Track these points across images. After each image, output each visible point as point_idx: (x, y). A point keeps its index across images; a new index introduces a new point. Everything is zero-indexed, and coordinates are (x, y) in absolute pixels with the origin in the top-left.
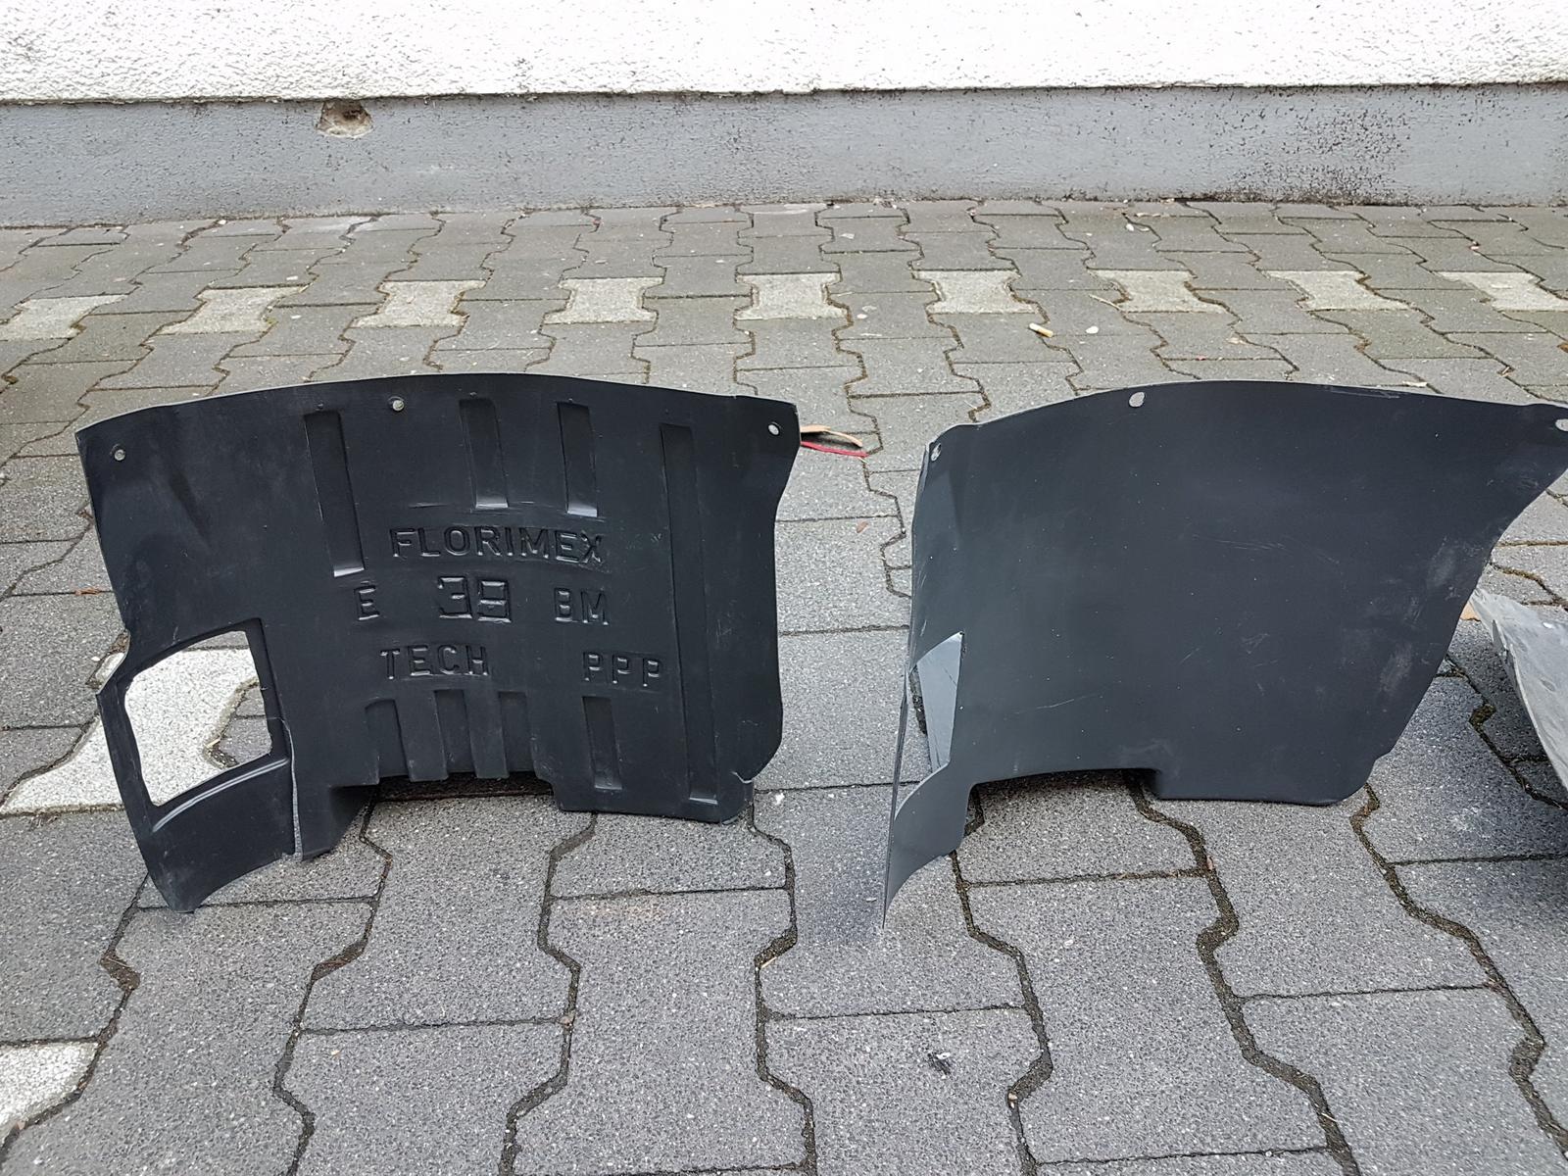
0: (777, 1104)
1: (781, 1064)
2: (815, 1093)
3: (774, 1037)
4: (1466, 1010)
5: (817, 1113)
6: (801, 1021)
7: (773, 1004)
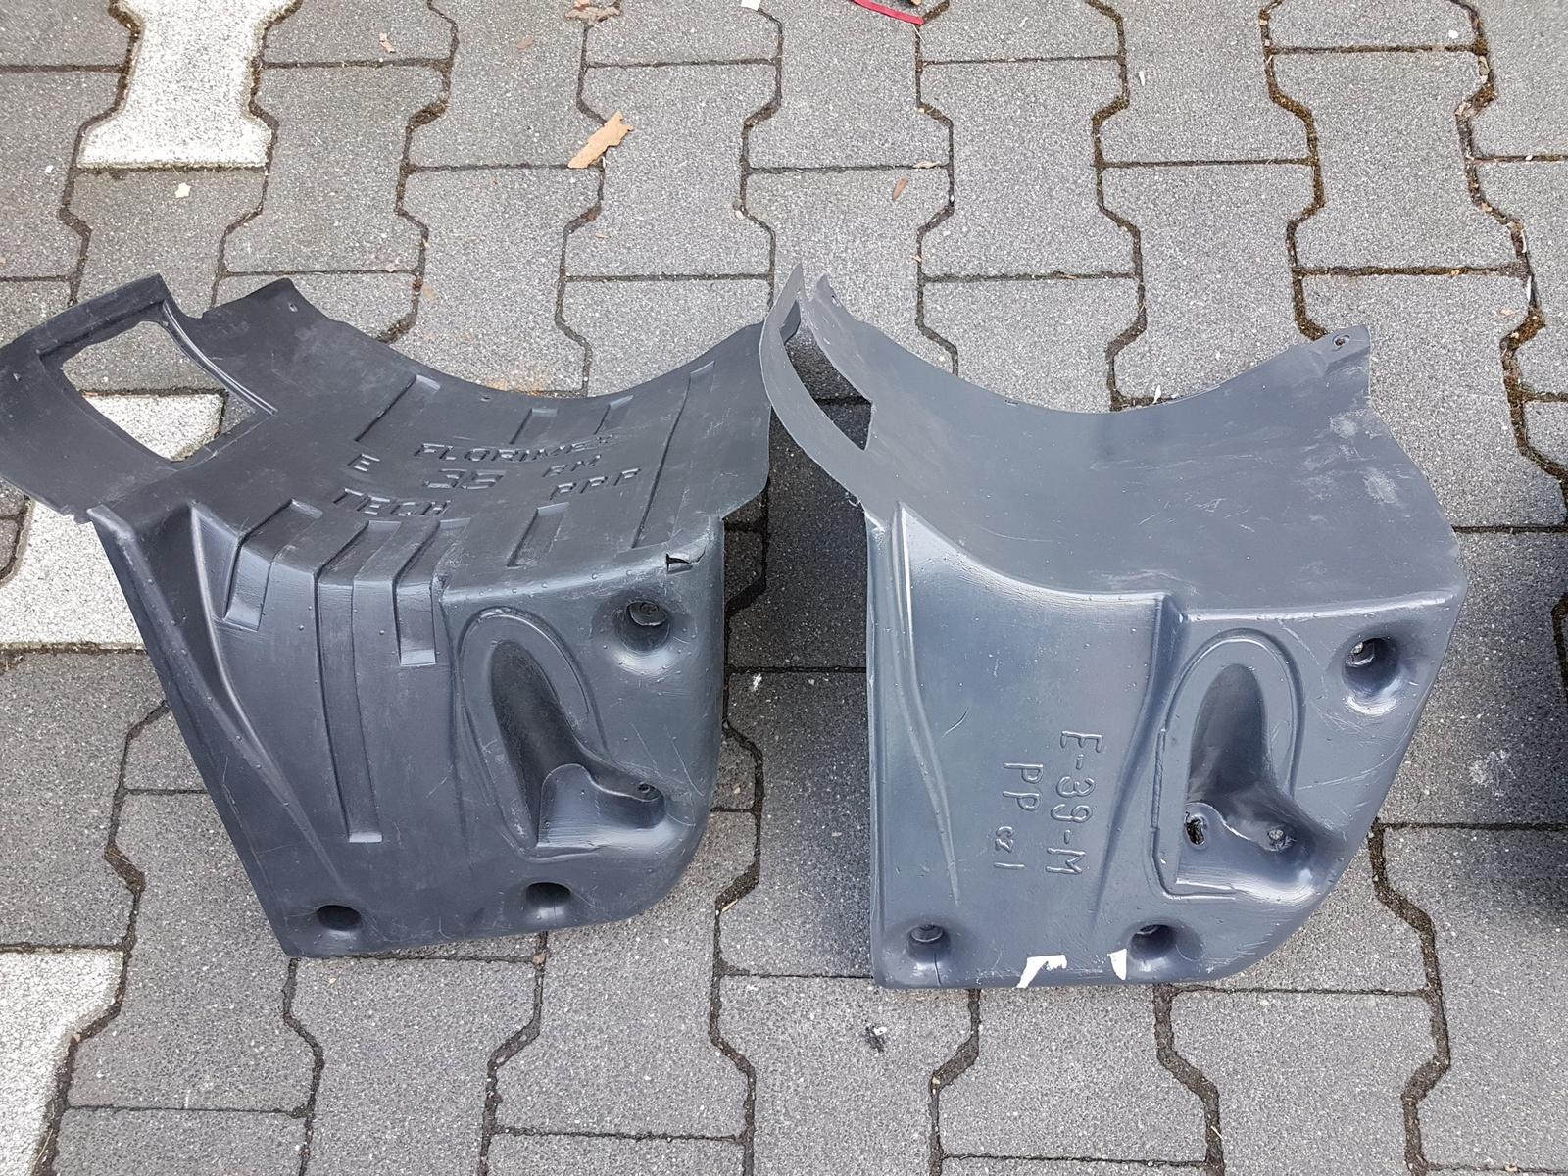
0: (724, 1072)
1: (732, 1027)
2: (759, 1062)
3: (728, 995)
4: (1388, 1019)
5: (759, 1084)
6: (754, 979)
7: (730, 957)
